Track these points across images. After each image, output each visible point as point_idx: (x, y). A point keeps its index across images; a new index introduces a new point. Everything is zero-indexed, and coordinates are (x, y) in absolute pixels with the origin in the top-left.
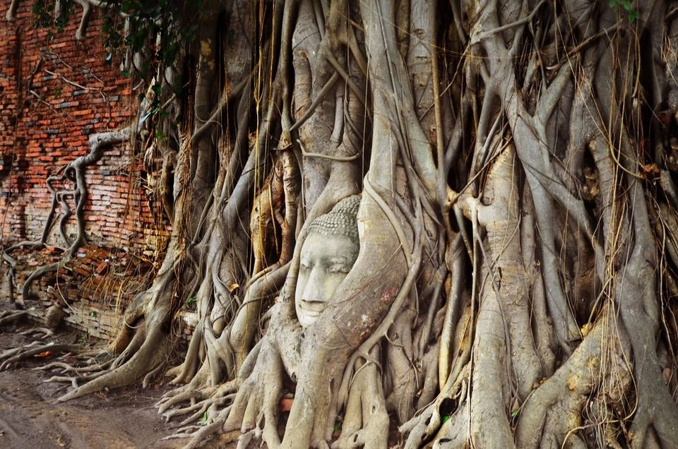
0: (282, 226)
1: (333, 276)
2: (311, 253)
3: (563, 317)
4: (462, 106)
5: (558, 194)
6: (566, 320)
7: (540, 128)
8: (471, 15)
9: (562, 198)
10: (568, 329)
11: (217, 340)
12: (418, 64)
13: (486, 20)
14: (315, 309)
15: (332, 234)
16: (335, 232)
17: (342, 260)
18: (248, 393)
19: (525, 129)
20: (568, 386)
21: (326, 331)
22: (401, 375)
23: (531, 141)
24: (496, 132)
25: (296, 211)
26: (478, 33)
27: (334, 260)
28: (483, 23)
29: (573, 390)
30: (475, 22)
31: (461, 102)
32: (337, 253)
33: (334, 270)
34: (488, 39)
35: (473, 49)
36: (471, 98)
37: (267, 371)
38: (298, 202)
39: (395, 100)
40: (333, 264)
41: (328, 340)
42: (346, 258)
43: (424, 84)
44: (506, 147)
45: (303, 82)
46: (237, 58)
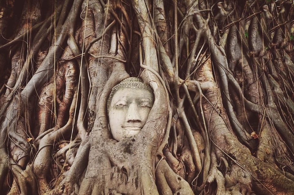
0: (61, 105)
1: (143, 109)
2: (127, 97)
3: (242, 130)
4: (181, 42)
5: (231, 79)
6: (244, 132)
7: (223, 51)
8: (188, 4)
9: (233, 80)
10: (246, 135)
11: (24, 171)
12: (160, 22)
13: (196, 7)
14: (137, 126)
15: (138, 88)
16: (140, 87)
17: (147, 100)
18: (92, 183)
19: (218, 50)
20: (267, 153)
21: (152, 135)
22: (177, 165)
23: (221, 55)
24: (202, 53)
25: (73, 96)
26: (192, 11)
27: (143, 100)
28: (194, 8)
29: (269, 154)
30: (191, 7)
31: (181, 41)
32: (144, 96)
33: (143, 105)
34: (198, 14)
35: (190, 17)
36: (186, 39)
37: (105, 168)
38: (75, 90)
39: (155, 33)
40: (142, 102)
41: (153, 140)
42: (149, 99)
43: (164, 30)
44: (208, 58)
45: (91, 24)
46: (34, 12)
